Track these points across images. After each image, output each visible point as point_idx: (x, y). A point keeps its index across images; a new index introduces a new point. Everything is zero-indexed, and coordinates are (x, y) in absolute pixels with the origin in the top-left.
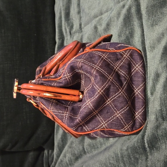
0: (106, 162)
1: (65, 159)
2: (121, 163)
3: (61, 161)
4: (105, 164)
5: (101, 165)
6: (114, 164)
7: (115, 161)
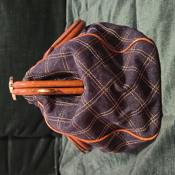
0: (101, 155)
1: (70, 149)
2: (113, 157)
3: (67, 151)
4: (100, 157)
5: (97, 158)
6: (108, 158)
7: (109, 155)
